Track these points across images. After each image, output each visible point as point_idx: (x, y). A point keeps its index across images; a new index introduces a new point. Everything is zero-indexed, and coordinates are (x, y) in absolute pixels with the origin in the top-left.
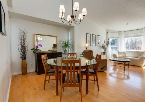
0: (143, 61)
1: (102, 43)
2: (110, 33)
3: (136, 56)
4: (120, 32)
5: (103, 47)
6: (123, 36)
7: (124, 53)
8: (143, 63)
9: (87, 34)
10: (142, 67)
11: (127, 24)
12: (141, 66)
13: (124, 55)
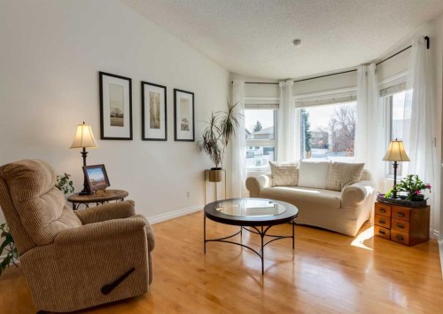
0: (356, 206)
1: (202, 128)
2: (243, 84)
3: (333, 184)
4: (281, 84)
5: (210, 146)
6: (292, 99)
7: (292, 170)
8: (356, 220)
9: (101, 74)
10: (352, 237)
11: (297, 42)
12: (348, 232)
13: (290, 181)
